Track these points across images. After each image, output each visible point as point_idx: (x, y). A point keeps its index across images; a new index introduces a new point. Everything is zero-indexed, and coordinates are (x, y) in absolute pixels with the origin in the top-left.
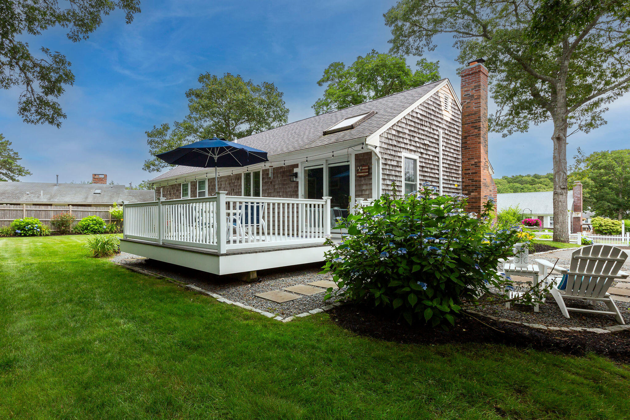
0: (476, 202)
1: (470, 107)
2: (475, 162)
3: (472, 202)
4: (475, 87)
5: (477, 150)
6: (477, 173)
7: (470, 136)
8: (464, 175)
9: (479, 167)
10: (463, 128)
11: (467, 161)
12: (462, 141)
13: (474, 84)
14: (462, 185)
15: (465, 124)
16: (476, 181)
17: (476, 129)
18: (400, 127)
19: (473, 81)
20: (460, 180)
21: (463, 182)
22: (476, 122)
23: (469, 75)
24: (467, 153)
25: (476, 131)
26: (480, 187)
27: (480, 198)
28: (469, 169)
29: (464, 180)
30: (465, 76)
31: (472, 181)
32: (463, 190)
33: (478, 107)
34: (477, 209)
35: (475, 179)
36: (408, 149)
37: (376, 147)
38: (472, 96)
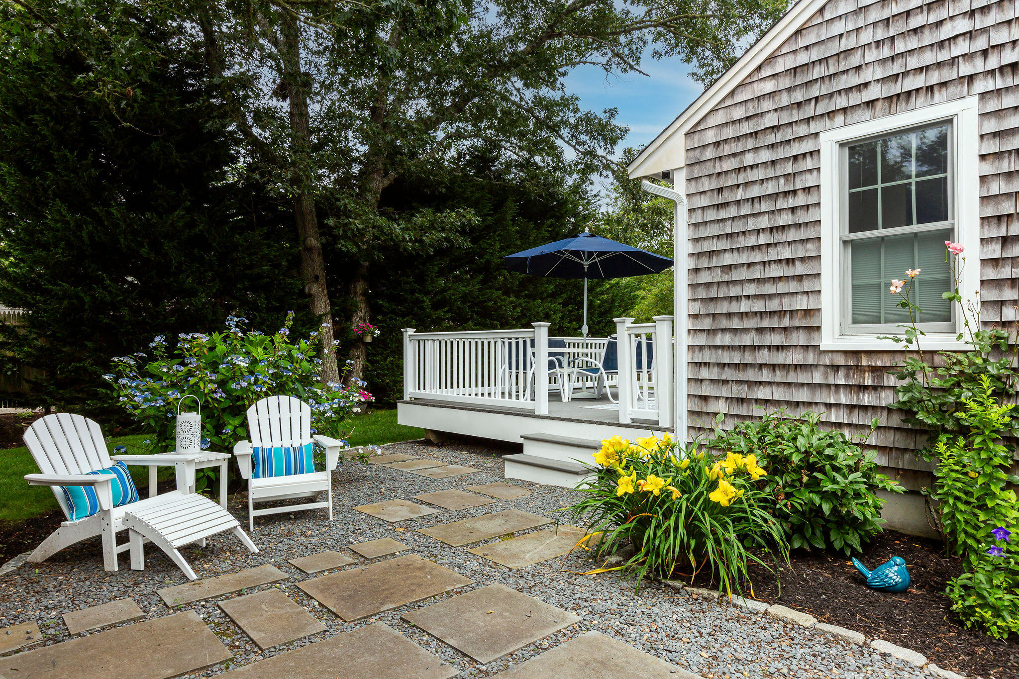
37: (666, 176)
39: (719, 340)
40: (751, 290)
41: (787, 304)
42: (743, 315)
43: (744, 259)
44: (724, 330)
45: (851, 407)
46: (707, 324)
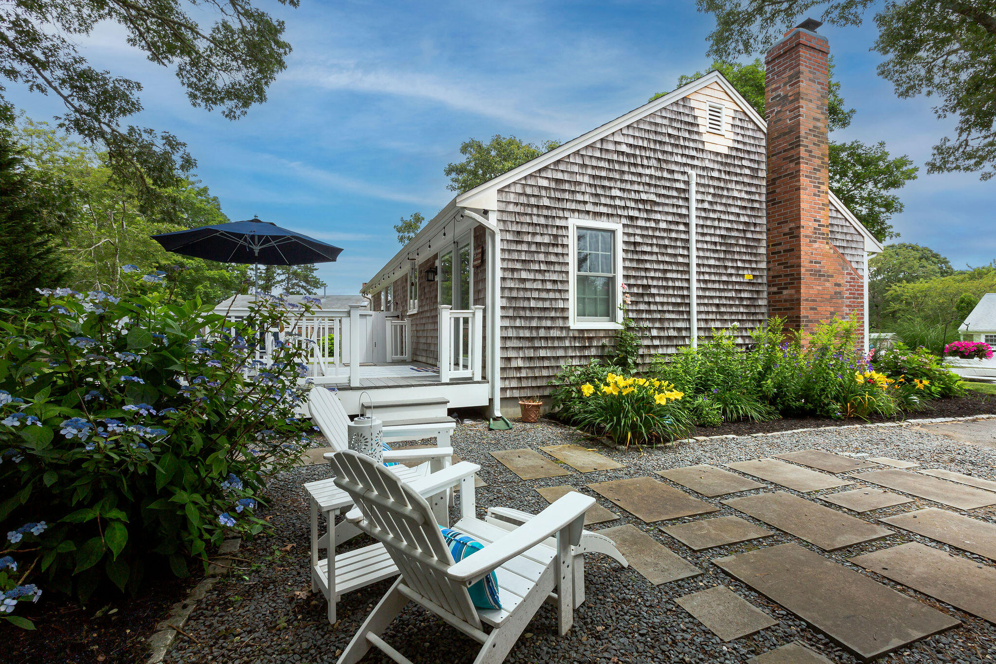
0: (792, 309)
1: (780, 120)
2: (791, 229)
3: (785, 309)
4: (791, 77)
5: (793, 203)
6: (794, 250)
7: (780, 177)
8: (771, 255)
9: (798, 237)
10: (768, 165)
11: (776, 228)
12: (767, 190)
13: (788, 73)
14: (768, 276)
15: (773, 155)
16: (792, 266)
17: (791, 161)
18: (562, 171)
19: (786, 68)
20: (763, 265)
21: (768, 269)
22: (792, 148)
23: (779, 56)
24: (776, 212)
25: (792, 165)
26: (800, 279)
27: (799, 300)
28: (780, 244)
29: (771, 265)
30: (773, 60)
31: (785, 267)
32: (769, 286)
33: (795, 117)
34: (794, 321)
35: (791, 261)
36: (588, 212)
37: (485, 212)
38: (786, 96)
39: (518, 323)
40: (536, 295)
41: (554, 305)
42: (531, 309)
43: (531, 276)
44: (520, 317)
45: (580, 357)
46: (511, 313)
